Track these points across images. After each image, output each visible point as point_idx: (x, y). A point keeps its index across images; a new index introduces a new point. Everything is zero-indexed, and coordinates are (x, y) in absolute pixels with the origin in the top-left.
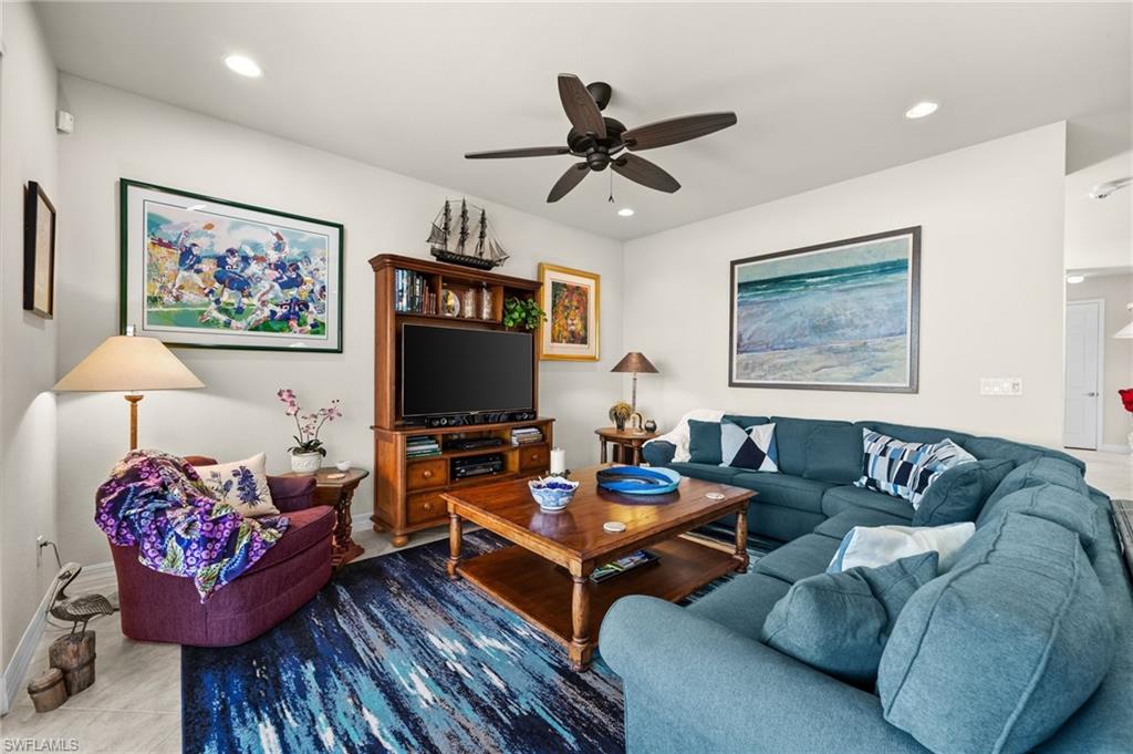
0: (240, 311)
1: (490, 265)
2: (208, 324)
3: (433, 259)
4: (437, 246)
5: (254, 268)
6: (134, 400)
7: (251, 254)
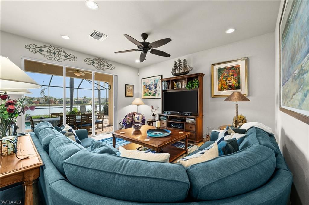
0: (151, 93)
1: (187, 73)
2: (148, 96)
3: (173, 76)
4: (174, 73)
5: (152, 86)
6: (138, 106)
7: (152, 84)
